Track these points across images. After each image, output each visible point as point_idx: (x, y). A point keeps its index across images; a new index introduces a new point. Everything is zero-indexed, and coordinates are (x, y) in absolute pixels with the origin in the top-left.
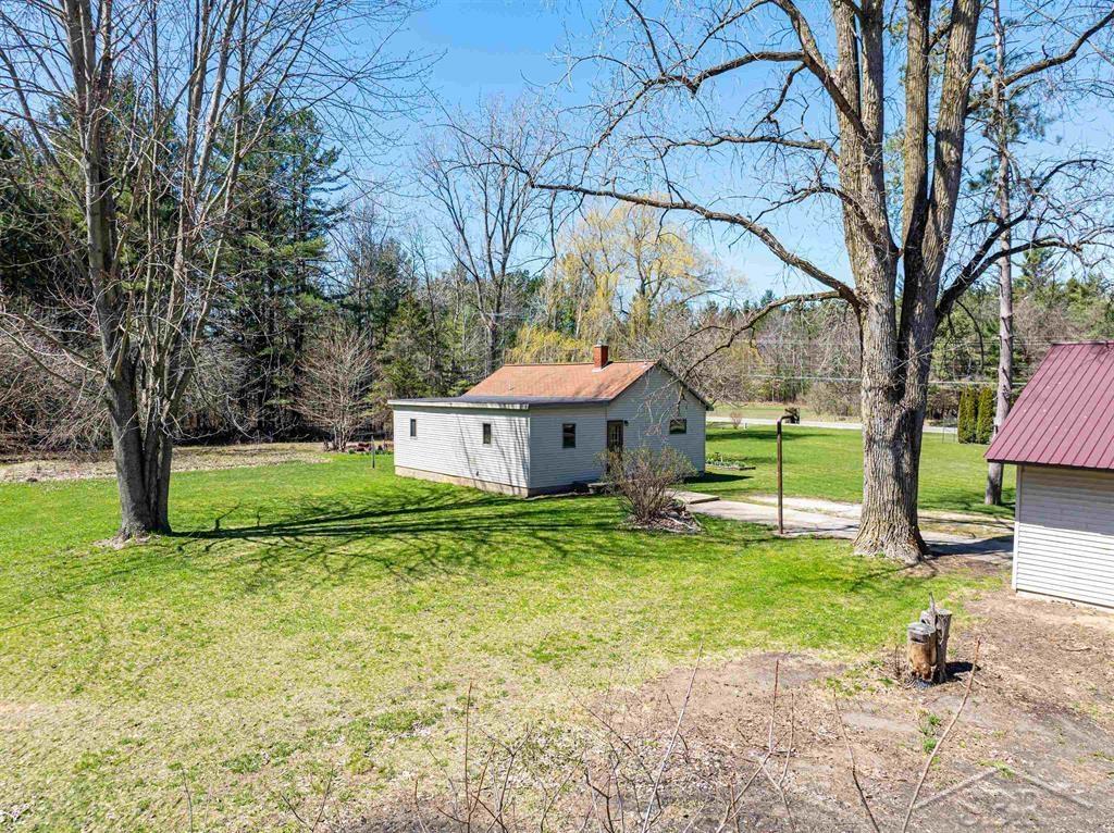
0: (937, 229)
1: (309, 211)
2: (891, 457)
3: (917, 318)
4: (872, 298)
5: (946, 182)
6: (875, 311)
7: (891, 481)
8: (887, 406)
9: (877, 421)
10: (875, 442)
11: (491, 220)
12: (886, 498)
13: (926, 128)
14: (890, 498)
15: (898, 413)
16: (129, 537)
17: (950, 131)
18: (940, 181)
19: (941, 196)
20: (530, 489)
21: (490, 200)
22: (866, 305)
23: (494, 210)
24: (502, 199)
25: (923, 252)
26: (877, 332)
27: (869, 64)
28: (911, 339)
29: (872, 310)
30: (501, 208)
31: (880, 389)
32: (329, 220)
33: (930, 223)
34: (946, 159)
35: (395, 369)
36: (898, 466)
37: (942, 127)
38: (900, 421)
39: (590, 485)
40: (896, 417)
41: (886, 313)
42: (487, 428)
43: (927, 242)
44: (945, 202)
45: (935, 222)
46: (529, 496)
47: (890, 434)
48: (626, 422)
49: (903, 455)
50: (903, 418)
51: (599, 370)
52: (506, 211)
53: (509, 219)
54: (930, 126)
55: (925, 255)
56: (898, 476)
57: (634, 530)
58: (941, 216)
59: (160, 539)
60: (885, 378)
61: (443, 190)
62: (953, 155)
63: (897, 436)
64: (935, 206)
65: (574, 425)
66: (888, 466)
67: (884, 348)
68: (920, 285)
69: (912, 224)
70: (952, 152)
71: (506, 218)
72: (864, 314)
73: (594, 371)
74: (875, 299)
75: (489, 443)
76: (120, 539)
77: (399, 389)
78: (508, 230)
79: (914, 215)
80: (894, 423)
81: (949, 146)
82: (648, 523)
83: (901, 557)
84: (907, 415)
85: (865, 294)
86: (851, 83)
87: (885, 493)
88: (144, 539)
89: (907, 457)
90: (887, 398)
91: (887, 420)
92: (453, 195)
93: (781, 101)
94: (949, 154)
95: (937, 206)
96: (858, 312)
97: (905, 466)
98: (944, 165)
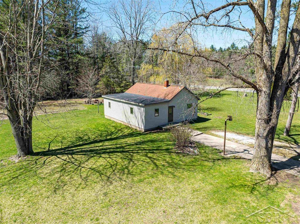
0: (289, 65)
1: (78, 28)
2: (265, 142)
3: (278, 95)
4: (263, 89)
5: (294, 48)
6: (264, 93)
7: (264, 149)
8: (265, 125)
9: (261, 130)
10: (260, 136)
11: (132, 30)
12: (262, 154)
13: (287, 27)
14: (263, 155)
15: (268, 127)
16: (20, 157)
17: (298, 29)
18: (292, 48)
19: (292, 53)
20: (145, 130)
21: (132, 23)
22: (261, 91)
23: (133, 26)
24: (136, 22)
25: (282, 73)
26: (264, 100)
27: (271, 4)
28: (275, 102)
29: (263, 93)
30: (135, 26)
31: (263, 120)
32: (84, 31)
33: (286, 62)
34: (295, 40)
35: (105, 79)
36: (267, 145)
37: (295, 27)
38: (269, 130)
39: (163, 128)
40: (268, 129)
41: (268, 94)
42: (132, 109)
43: (284, 69)
44: (293, 56)
45: (288, 62)
46: (145, 132)
47: (265, 134)
48: (174, 106)
49: (269, 142)
50: (270, 129)
51: (166, 88)
52: (137, 26)
53: (138, 29)
54: (289, 26)
55: (283, 74)
56: (267, 148)
57: (178, 153)
58: (291, 61)
59: (30, 157)
60: (265, 116)
61: (118, 20)
62: (298, 39)
63: (268, 135)
64: (289, 57)
65: (158, 109)
66: (263, 144)
67: (266, 106)
68: (280, 84)
69: (279, 62)
70: (298, 37)
71: (137, 28)
72: (260, 94)
73: (164, 88)
74: (264, 89)
75: (132, 113)
76: (17, 158)
77: (106, 85)
78: (137, 32)
79: (280, 58)
80: (267, 131)
81: (297, 35)
82: (182, 150)
83: (266, 174)
84: (271, 128)
85: (261, 87)
86: (261, 9)
87: (262, 152)
88: (25, 158)
89: (270, 142)
90: (265, 123)
91: (265, 130)
92: (121, 22)
93: (232, 10)
94: (297, 38)
95: (290, 57)
96: (258, 93)
97: (269, 145)
98: (294, 42)
